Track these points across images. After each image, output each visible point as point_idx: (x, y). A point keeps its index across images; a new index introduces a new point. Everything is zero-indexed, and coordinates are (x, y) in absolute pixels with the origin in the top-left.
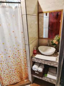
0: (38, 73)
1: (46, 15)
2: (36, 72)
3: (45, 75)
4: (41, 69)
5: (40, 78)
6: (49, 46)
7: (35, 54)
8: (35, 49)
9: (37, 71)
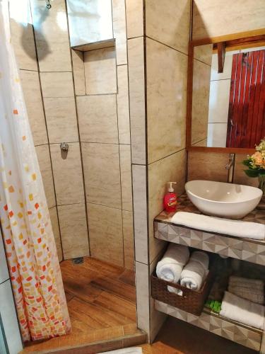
0: (181, 293)
1: (221, 70)
2: (171, 289)
3: (214, 305)
4: (192, 278)
5: (191, 318)
6: (232, 183)
7: (168, 210)
8: (171, 190)
9: (178, 285)
